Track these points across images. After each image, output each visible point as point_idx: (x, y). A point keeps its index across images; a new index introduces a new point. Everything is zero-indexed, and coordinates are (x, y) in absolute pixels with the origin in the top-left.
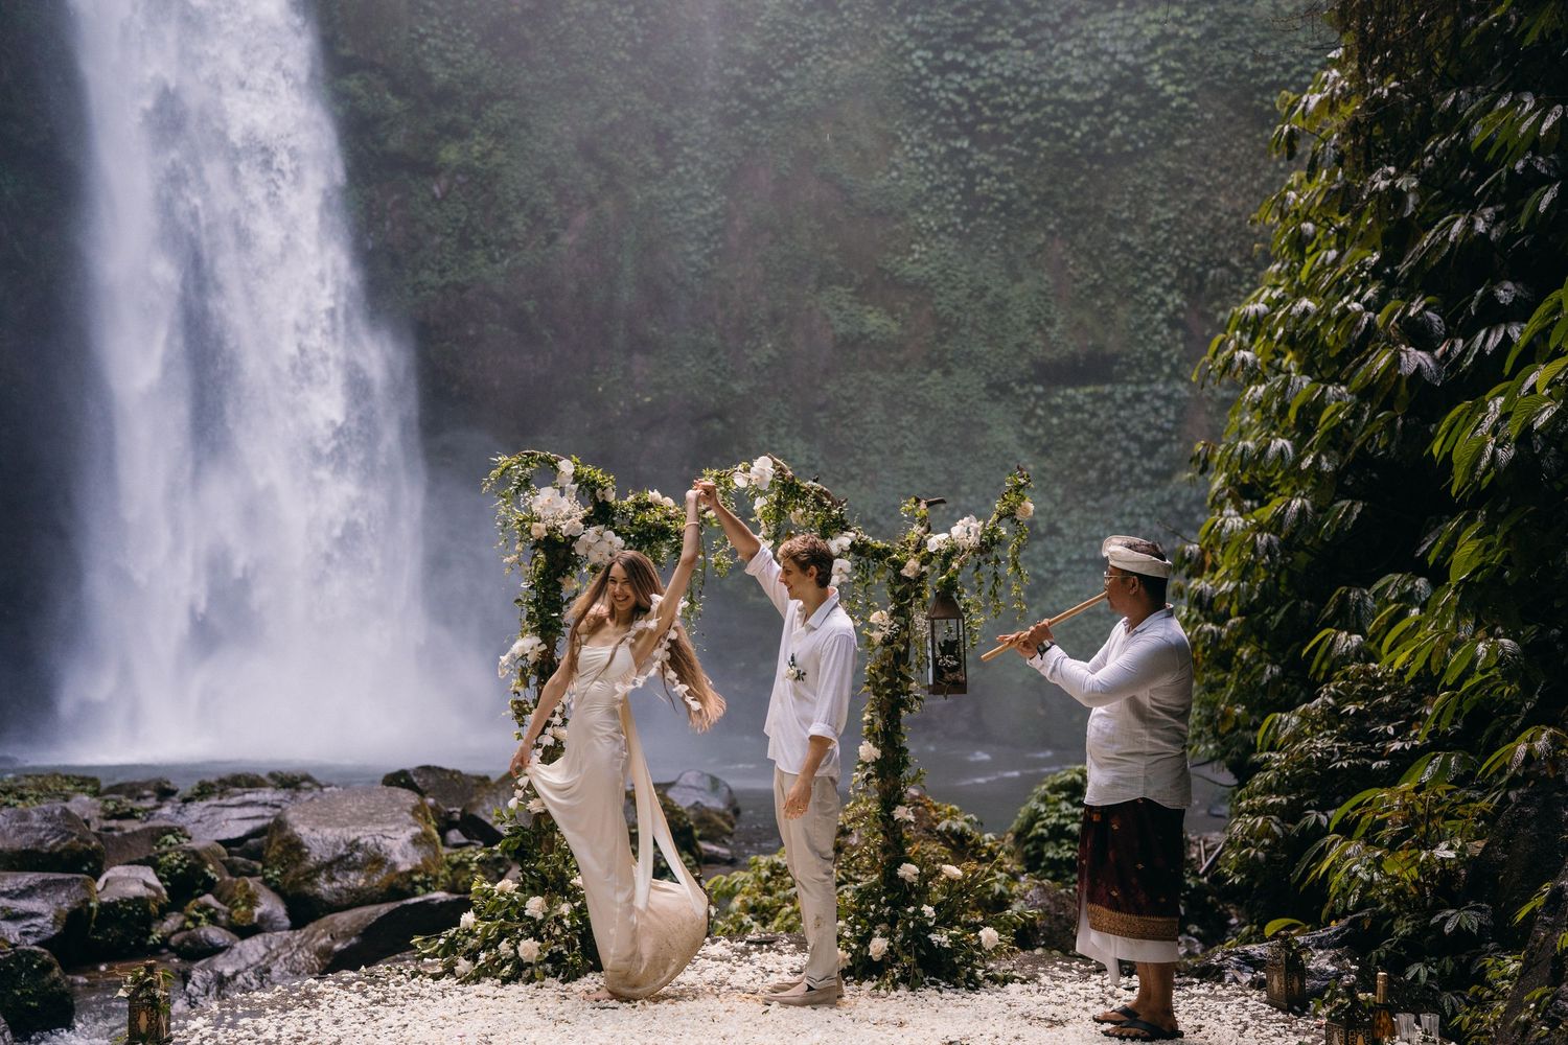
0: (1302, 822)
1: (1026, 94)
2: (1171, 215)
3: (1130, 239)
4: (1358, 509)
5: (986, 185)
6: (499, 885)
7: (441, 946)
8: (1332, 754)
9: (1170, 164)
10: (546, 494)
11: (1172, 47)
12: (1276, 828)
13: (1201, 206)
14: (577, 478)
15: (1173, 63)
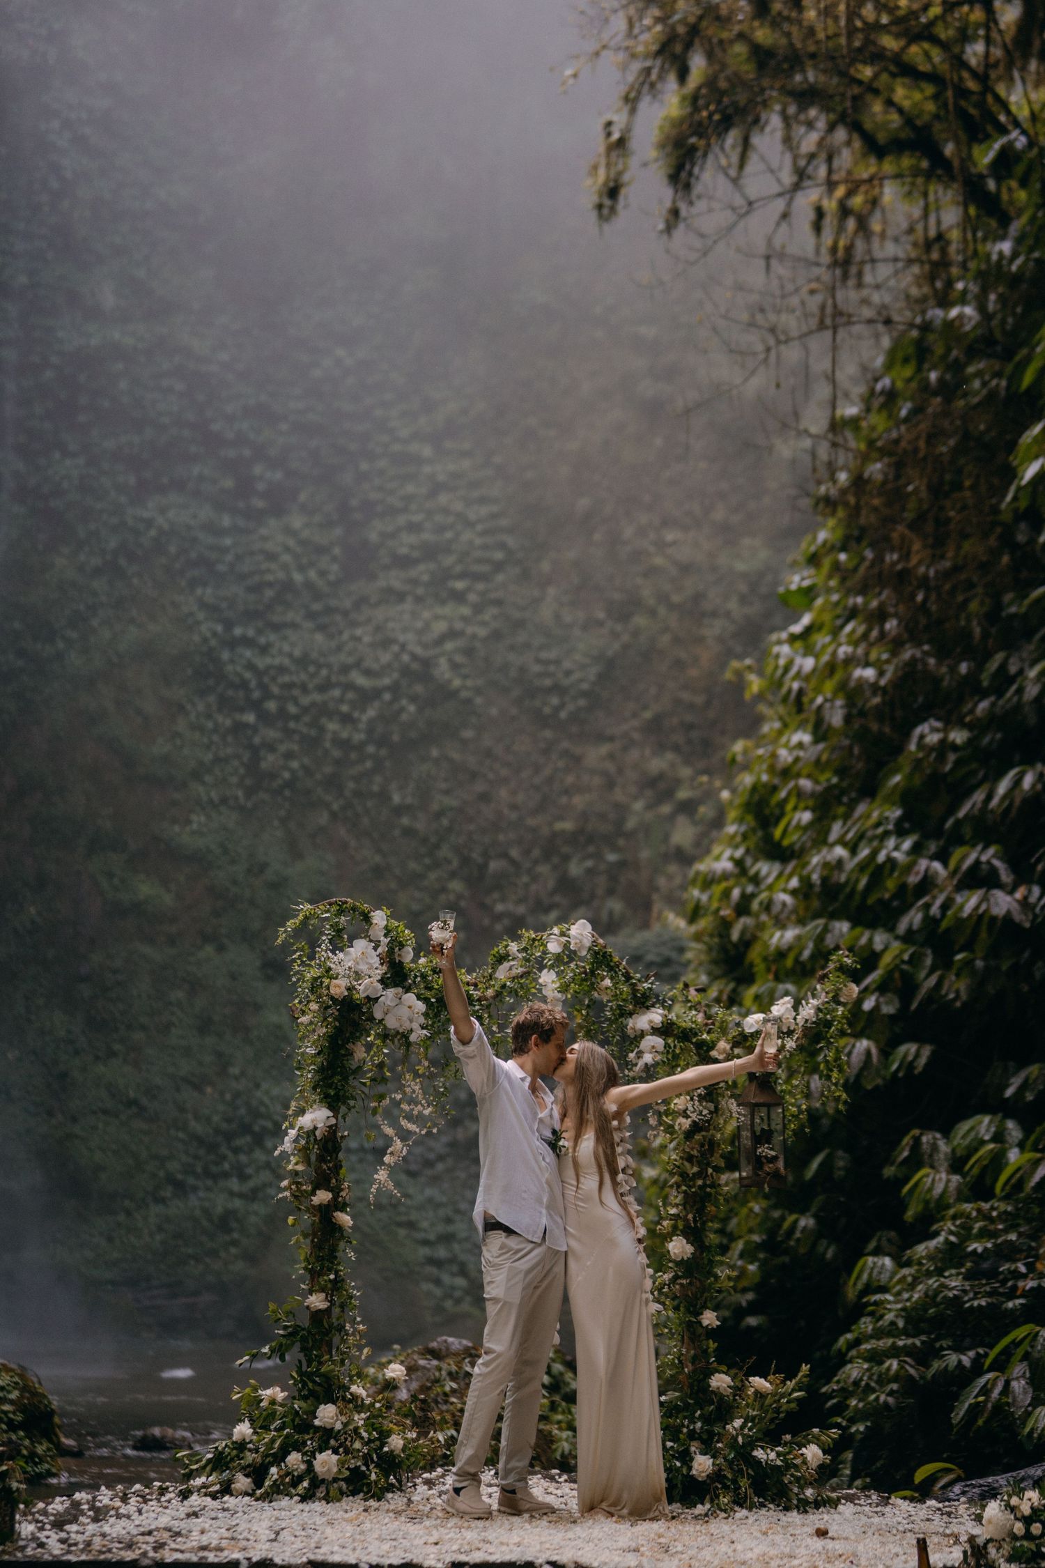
0: (936, 1365)
1: (312, 676)
2: (454, 803)
3: (413, 824)
4: (927, 1051)
5: (269, 761)
6: (269, 1392)
7: (209, 1461)
8: (965, 1292)
9: (456, 756)
10: (360, 945)
12: (912, 1371)
13: (485, 797)
14: (388, 931)
15: (459, 659)
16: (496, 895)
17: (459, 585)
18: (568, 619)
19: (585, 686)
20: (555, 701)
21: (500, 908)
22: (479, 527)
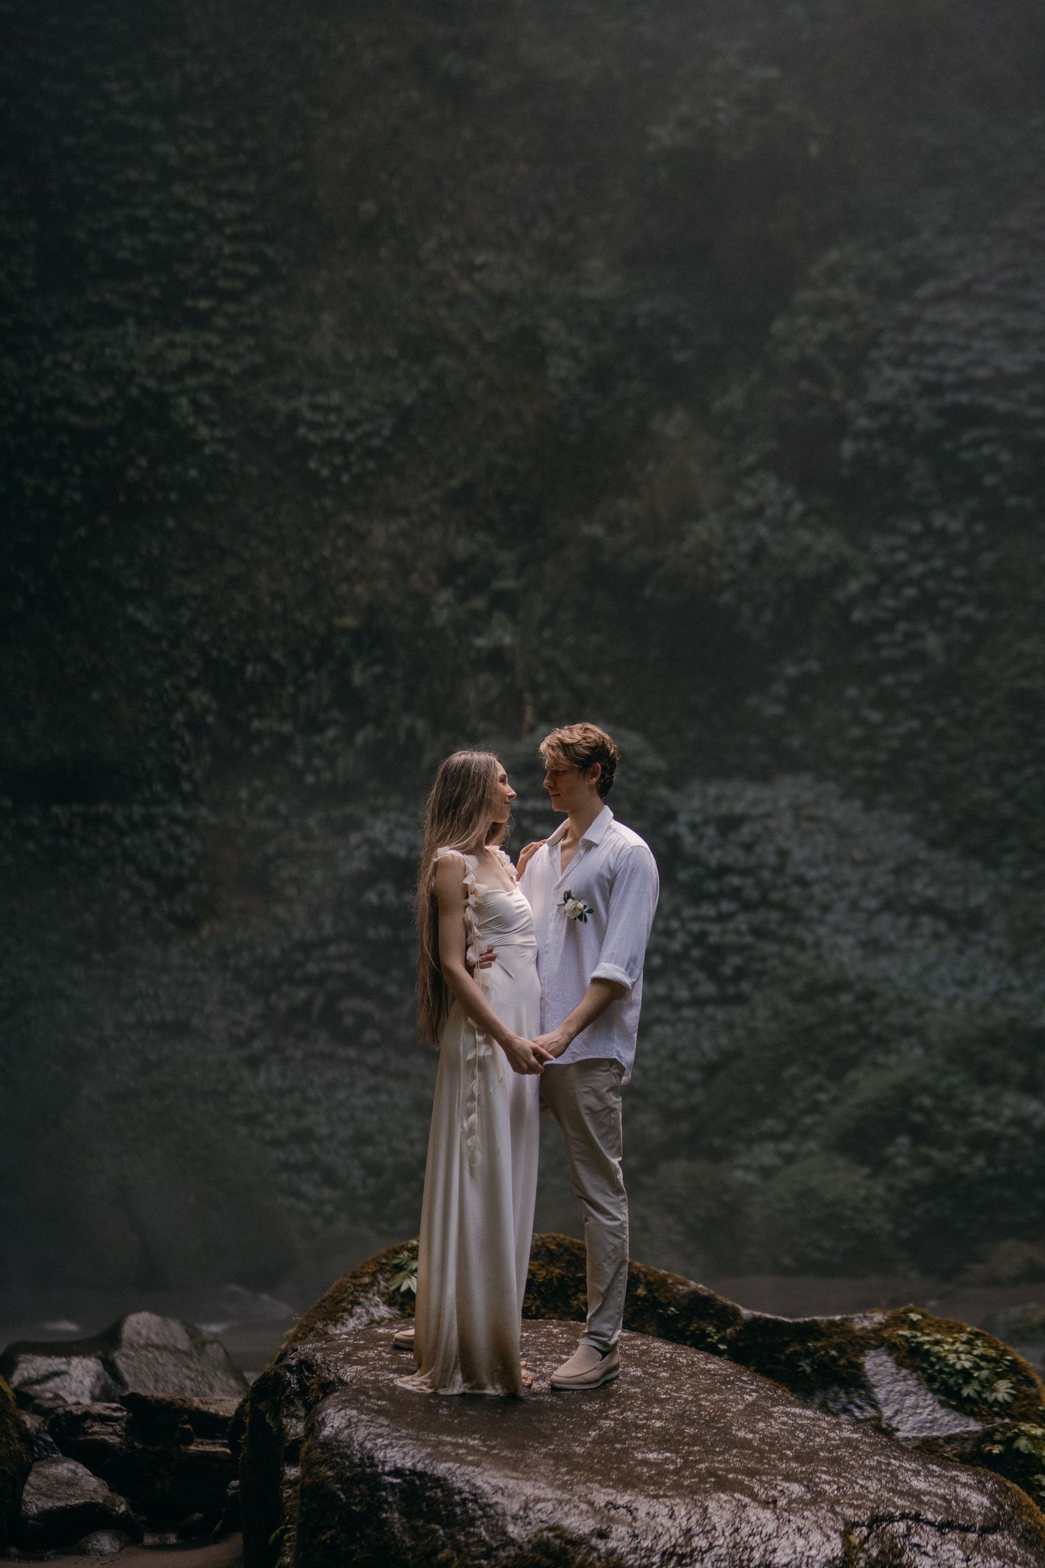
2: (197, 589)
3: (140, 616)
9: (200, 527)
11: (207, 378)
13: (238, 582)
15: (207, 399)
16: (252, 709)
17: (204, 304)
18: (349, 357)
19: (376, 442)
20: (338, 461)
21: (256, 724)
22: (228, 230)
